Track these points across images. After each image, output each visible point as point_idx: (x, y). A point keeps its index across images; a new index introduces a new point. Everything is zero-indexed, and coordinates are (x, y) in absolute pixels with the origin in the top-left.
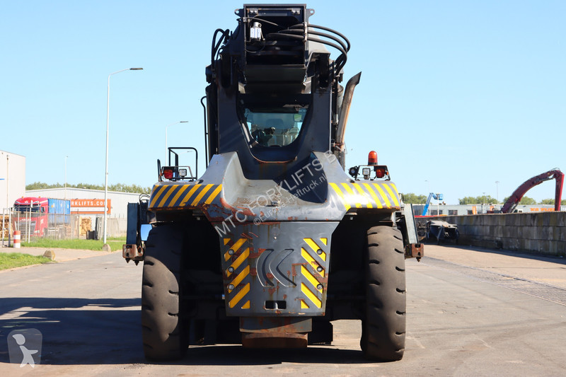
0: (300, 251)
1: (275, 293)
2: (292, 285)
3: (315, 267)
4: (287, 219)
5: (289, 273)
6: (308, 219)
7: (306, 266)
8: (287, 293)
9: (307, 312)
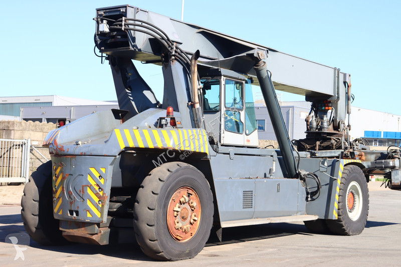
0: (87, 177)
1: (73, 205)
2: (82, 200)
3: (97, 188)
4: (80, 154)
5: (80, 191)
6: (92, 154)
7: (91, 186)
8: (79, 206)
9: (92, 219)
